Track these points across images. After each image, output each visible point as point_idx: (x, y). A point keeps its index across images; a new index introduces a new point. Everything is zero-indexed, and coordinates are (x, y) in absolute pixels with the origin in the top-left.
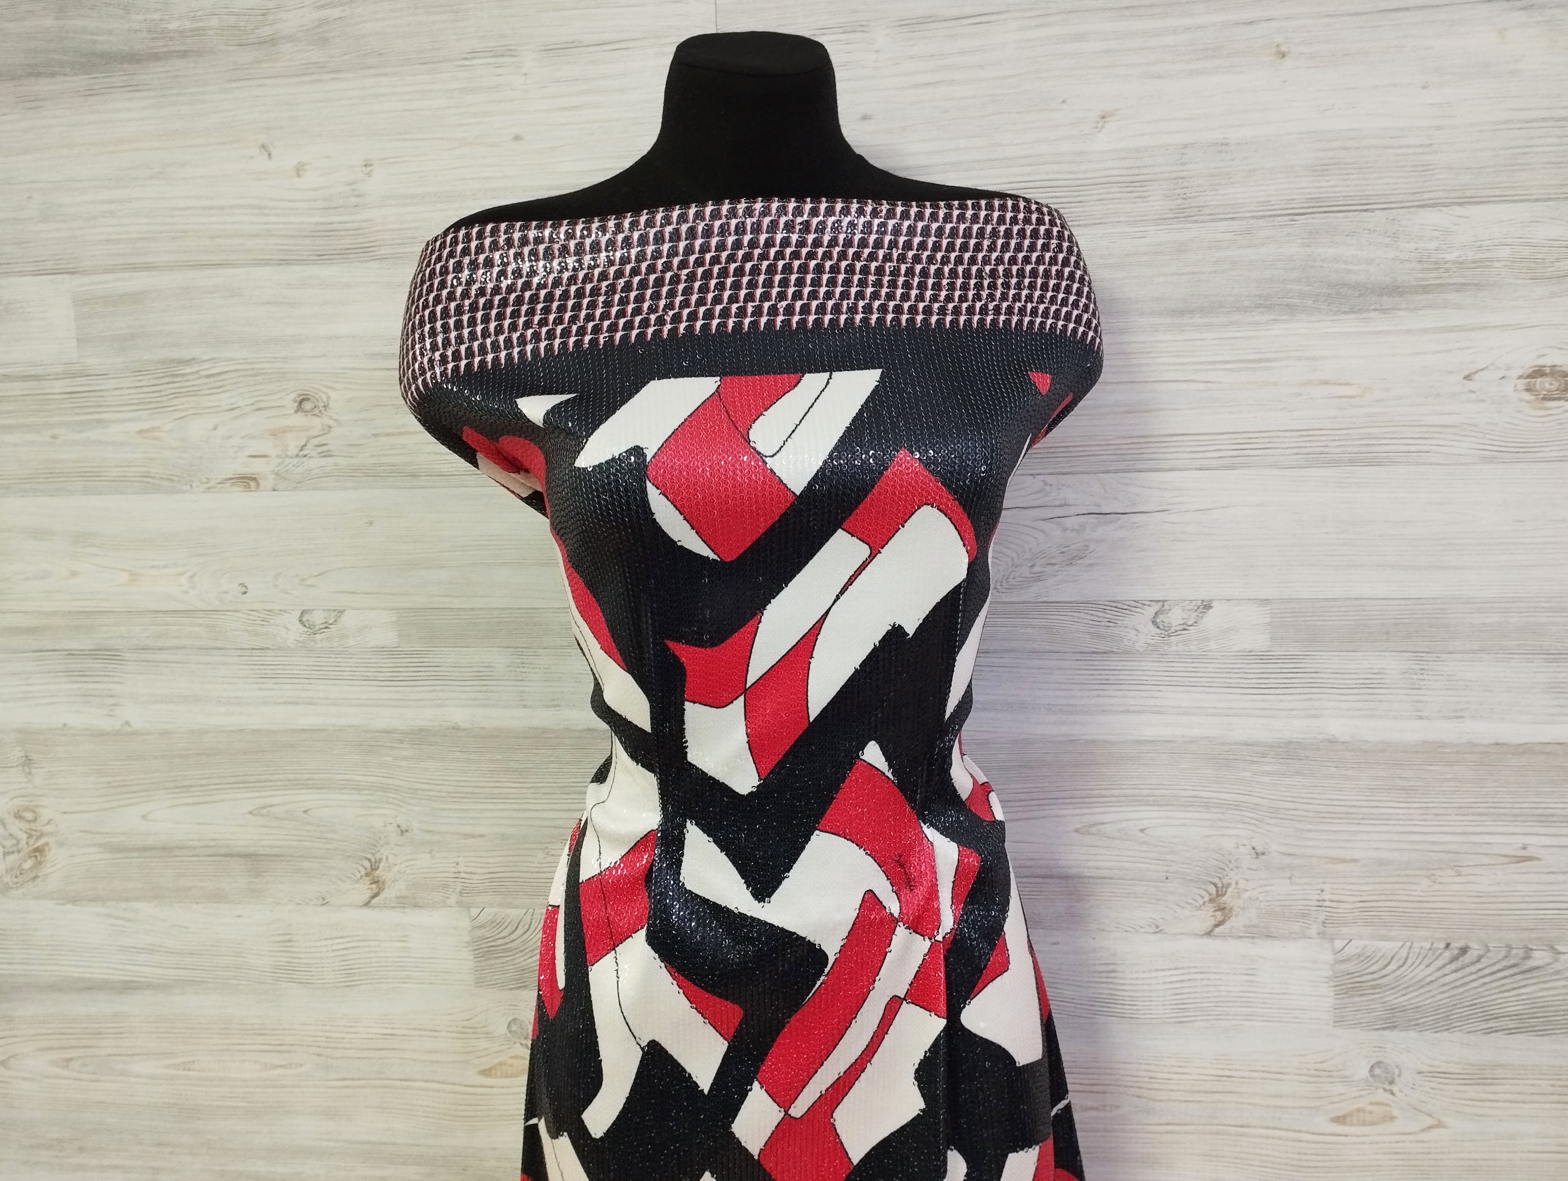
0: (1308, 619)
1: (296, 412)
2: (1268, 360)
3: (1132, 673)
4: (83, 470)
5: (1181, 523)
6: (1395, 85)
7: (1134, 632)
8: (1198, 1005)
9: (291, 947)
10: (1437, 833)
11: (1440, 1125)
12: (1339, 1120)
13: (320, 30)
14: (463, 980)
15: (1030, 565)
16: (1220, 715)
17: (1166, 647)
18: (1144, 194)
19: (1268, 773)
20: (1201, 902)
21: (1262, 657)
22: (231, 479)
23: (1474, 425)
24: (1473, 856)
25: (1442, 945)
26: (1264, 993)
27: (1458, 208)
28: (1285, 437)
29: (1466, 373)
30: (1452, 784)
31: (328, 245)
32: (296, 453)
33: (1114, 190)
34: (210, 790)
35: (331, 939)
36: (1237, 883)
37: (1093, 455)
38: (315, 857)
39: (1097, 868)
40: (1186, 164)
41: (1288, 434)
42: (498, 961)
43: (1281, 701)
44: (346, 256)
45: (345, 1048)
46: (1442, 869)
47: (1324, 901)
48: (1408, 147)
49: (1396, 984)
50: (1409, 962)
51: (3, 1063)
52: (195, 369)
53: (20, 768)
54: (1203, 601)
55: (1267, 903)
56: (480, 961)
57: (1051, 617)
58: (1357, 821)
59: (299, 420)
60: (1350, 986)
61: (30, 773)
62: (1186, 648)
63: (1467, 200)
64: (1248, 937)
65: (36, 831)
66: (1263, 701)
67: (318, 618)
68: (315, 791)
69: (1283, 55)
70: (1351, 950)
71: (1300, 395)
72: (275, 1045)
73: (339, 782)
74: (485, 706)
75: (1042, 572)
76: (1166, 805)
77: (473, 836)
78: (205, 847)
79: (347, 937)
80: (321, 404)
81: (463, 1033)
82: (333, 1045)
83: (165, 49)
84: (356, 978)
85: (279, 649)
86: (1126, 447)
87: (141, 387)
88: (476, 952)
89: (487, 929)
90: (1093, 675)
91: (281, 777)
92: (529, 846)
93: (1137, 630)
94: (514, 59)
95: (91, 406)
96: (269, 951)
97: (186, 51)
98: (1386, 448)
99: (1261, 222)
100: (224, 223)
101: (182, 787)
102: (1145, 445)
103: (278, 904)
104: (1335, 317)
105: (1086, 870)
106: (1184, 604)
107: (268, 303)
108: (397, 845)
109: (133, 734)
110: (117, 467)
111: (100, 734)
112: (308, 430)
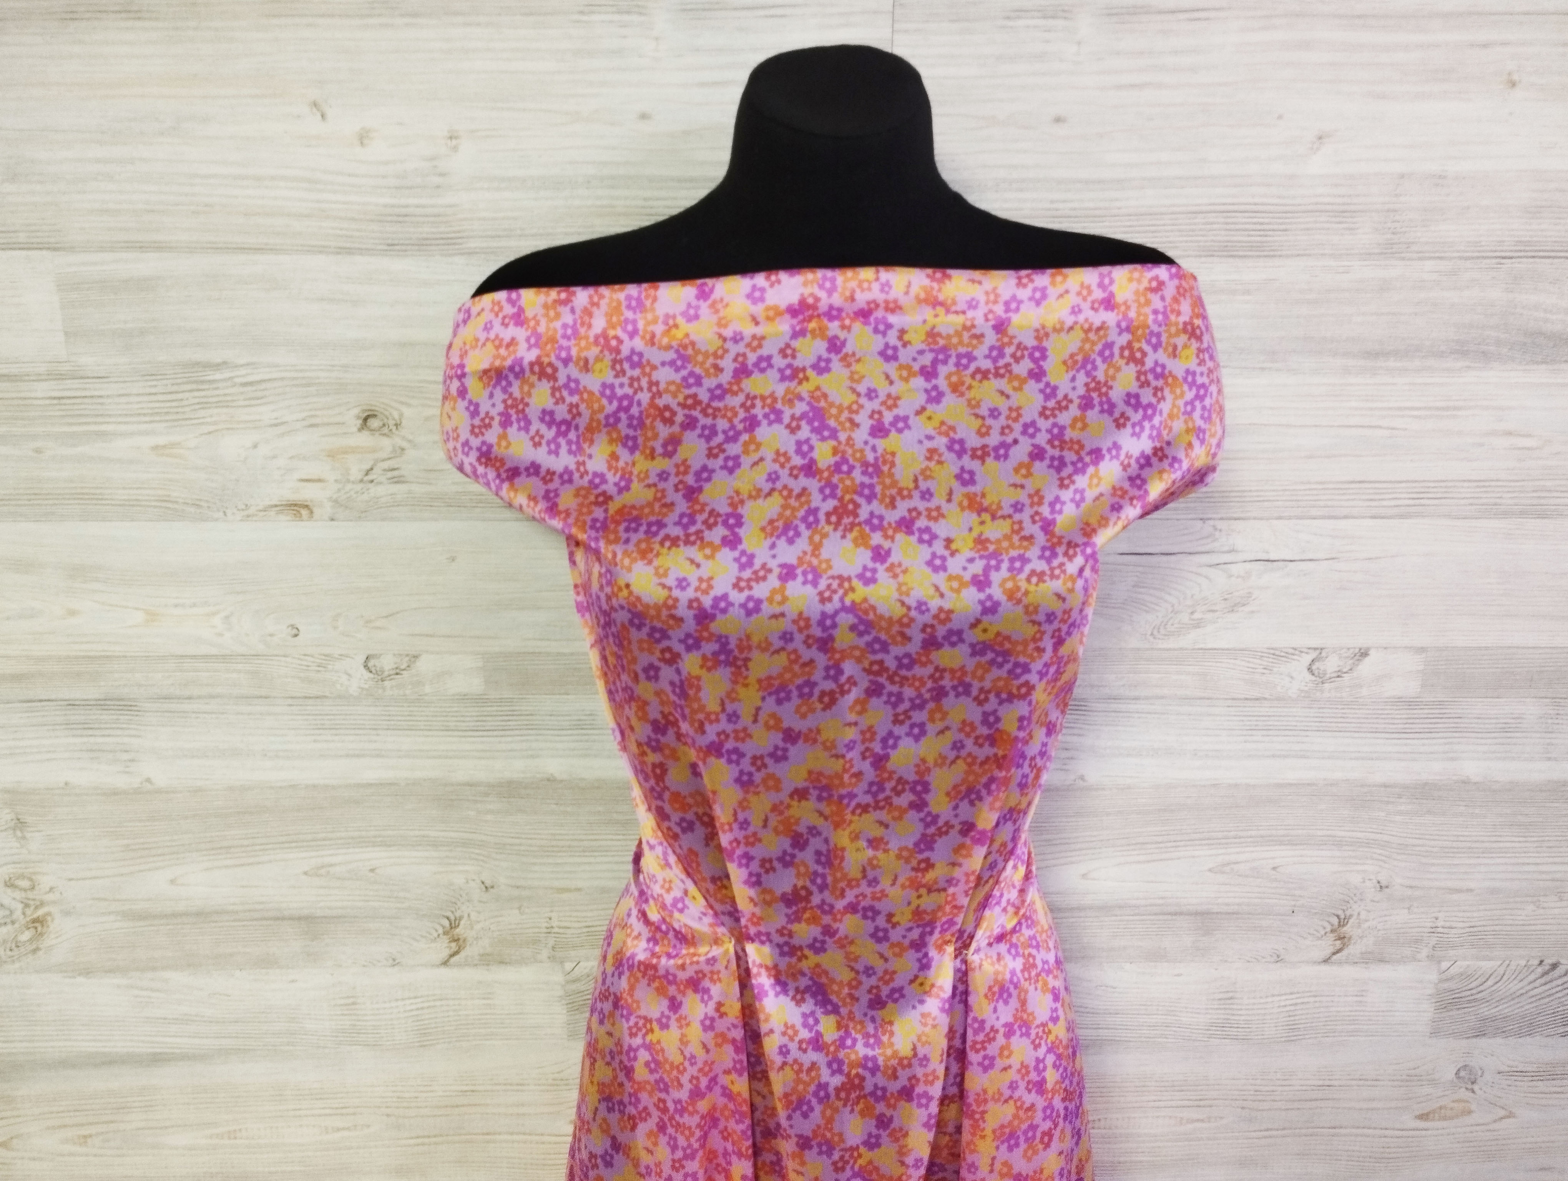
0: (1460, 666)
1: (360, 430)
2: (1456, 408)
3: (1282, 718)
4: (79, 491)
5: (1349, 571)
7: (1287, 678)
8: (1310, 1025)
9: (355, 1009)
10: (1547, 864)
11: (1511, 1115)
12: (1423, 1117)
14: (554, 1035)
15: (1190, 611)
16: (1363, 759)
17: (1319, 694)
18: (1352, 226)
19: (1400, 813)
20: (1323, 933)
21: (1411, 703)
22: (276, 506)
25: (1537, 962)
26: (1370, 1011)
28: (1462, 487)
31: (401, 232)
32: (359, 477)
34: (253, 851)
35: (403, 1000)
36: (1359, 914)
37: (1268, 501)
38: (385, 918)
39: (1227, 905)
40: (1401, 195)
41: (1465, 484)
43: (1424, 745)
45: (419, 1107)
46: (1546, 895)
47: (1437, 927)
49: (1491, 997)
50: (1506, 978)
51: (3, 1145)
52: (227, 375)
53: (10, 832)
54: (1360, 649)
55: (1384, 932)
56: (574, 1015)
57: (1207, 663)
58: (1476, 855)
59: (364, 439)
60: (1449, 1001)
61: (24, 838)
62: (1339, 695)
64: (1362, 962)
65: (34, 900)
67: (387, 663)
68: (383, 849)
69: (1514, 84)
70: (1454, 971)
71: (1481, 445)
72: (337, 1108)
73: (413, 839)
74: (587, 757)
75: (1202, 619)
76: (1300, 844)
77: (568, 891)
78: (249, 911)
79: (421, 997)
80: (391, 422)
81: (554, 1085)
82: (405, 1104)
84: (432, 1038)
85: (340, 697)
86: (1301, 493)
87: (155, 394)
88: (570, 1006)
89: (584, 983)
90: (1242, 721)
91: (343, 834)
93: (1291, 677)
94: (643, 18)
96: (330, 1015)
98: (1557, 501)
99: (1469, 264)
100: (262, 198)
101: (220, 848)
102: (1320, 492)
103: (340, 966)
104: (1527, 367)
105: (1215, 906)
106: (1342, 652)
107: (322, 300)
108: (480, 902)
109: (157, 792)
110: (124, 488)
111: (115, 793)
112: (374, 451)
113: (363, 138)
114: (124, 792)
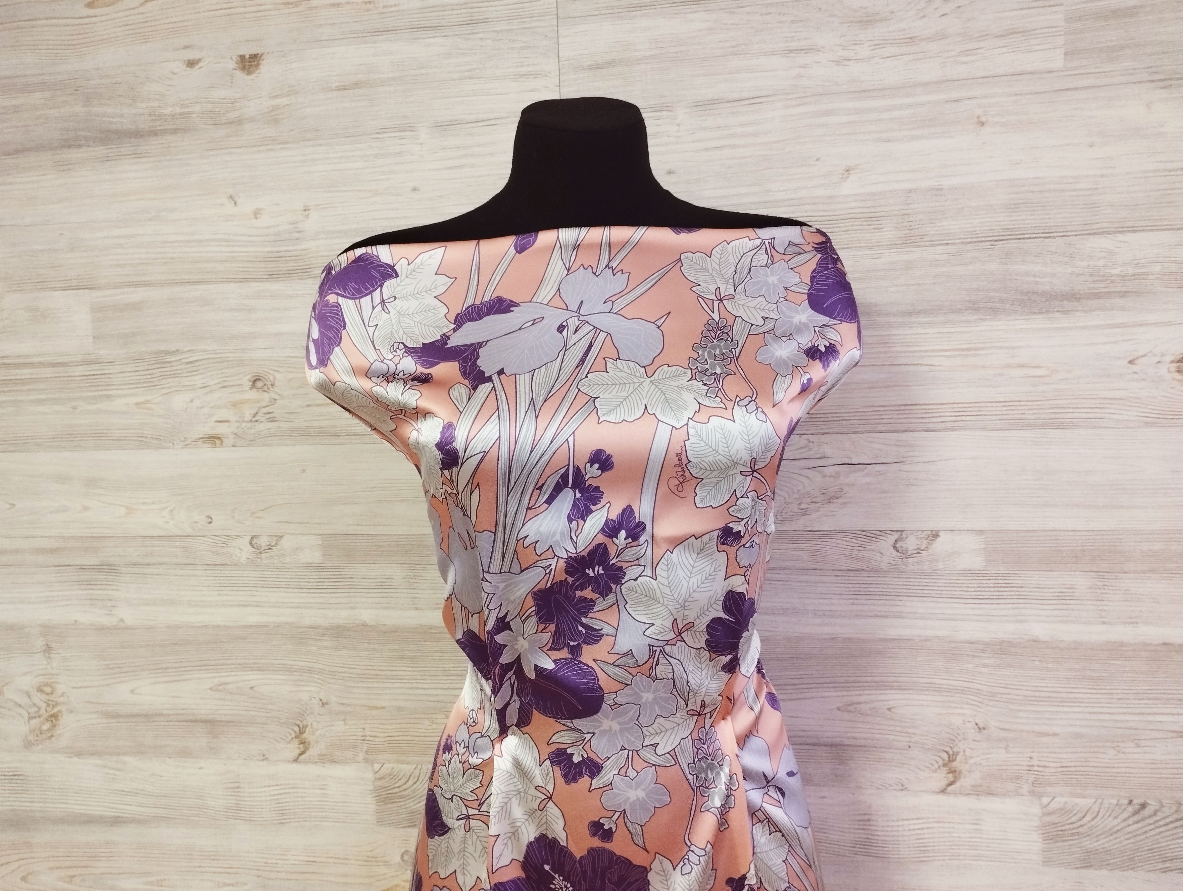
0: (1014, 545)
1: (251, 389)
2: (977, 349)
3: (879, 586)
4: (94, 432)
5: (914, 471)
6: (1068, 145)
7: (878, 554)
8: (936, 848)
9: (239, 792)
10: (1120, 713)
13: (273, 113)
14: (367, 820)
15: (798, 502)
16: (947, 619)
17: (904, 567)
18: (880, 226)
19: (986, 665)
20: (936, 766)
21: (978, 575)
22: (202, 438)
23: (1138, 398)
24: (1148, 732)
25: (1126, 802)
26: (987, 839)
27: (1119, 235)
28: (992, 407)
29: (1130, 359)
30: (1131, 675)
31: (277, 267)
32: (250, 419)
33: (857, 223)
34: (180, 671)
35: (269, 786)
36: (964, 751)
37: (845, 420)
38: (258, 724)
39: (855, 738)
40: (911, 204)
41: (994, 404)
42: (395, 805)
43: (995, 609)
44: (290, 275)
45: (279, 872)
46: (1124, 742)
47: (1033, 766)
48: (1080, 190)
49: (1091, 832)
50: (1101, 815)
51: (23, 879)
52: (178, 358)
53: (42, 653)
54: (932, 531)
55: (987, 768)
56: (381, 805)
57: (815, 542)
58: (1056, 704)
59: (253, 395)
60: (1055, 833)
61: (50, 658)
62: (920, 568)
63: (1125, 229)
64: (974, 794)
65: (52, 701)
66: (981, 609)
67: (263, 541)
68: (259, 672)
69: (983, 124)
70: (1054, 805)
71: (1001, 375)
72: (225, 868)
73: (277, 666)
74: (387, 608)
75: (807, 508)
76: (908, 689)
77: (376, 708)
78: (176, 714)
79: (281, 785)
80: (269, 383)
81: (367, 861)
82: (270, 869)
83: (161, 128)
84: (288, 817)
85: (235, 565)
86: (869, 414)
87: (138, 371)
88: (378, 798)
89: (387, 780)
90: (848, 587)
91: (234, 661)
92: (418, 716)
93: (881, 553)
94: (413, 133)
95: (101, 386)
96: (223, 795)
97: (177, 129)
98: (1071, 415)
99: (969, 247)
100: (201, 252)
101: (160, 669)
102: (884, 413)
103: (230, 758)
104: (1028, 317)
105: (846, 740)
106: (918, 534)
107: (232, 310)
108: (319, 714)
109: (127, 628)
110: (119, 429)
111: (102, 629)
112: (259, 402)
113: (257, 214)
114: (108, 628)
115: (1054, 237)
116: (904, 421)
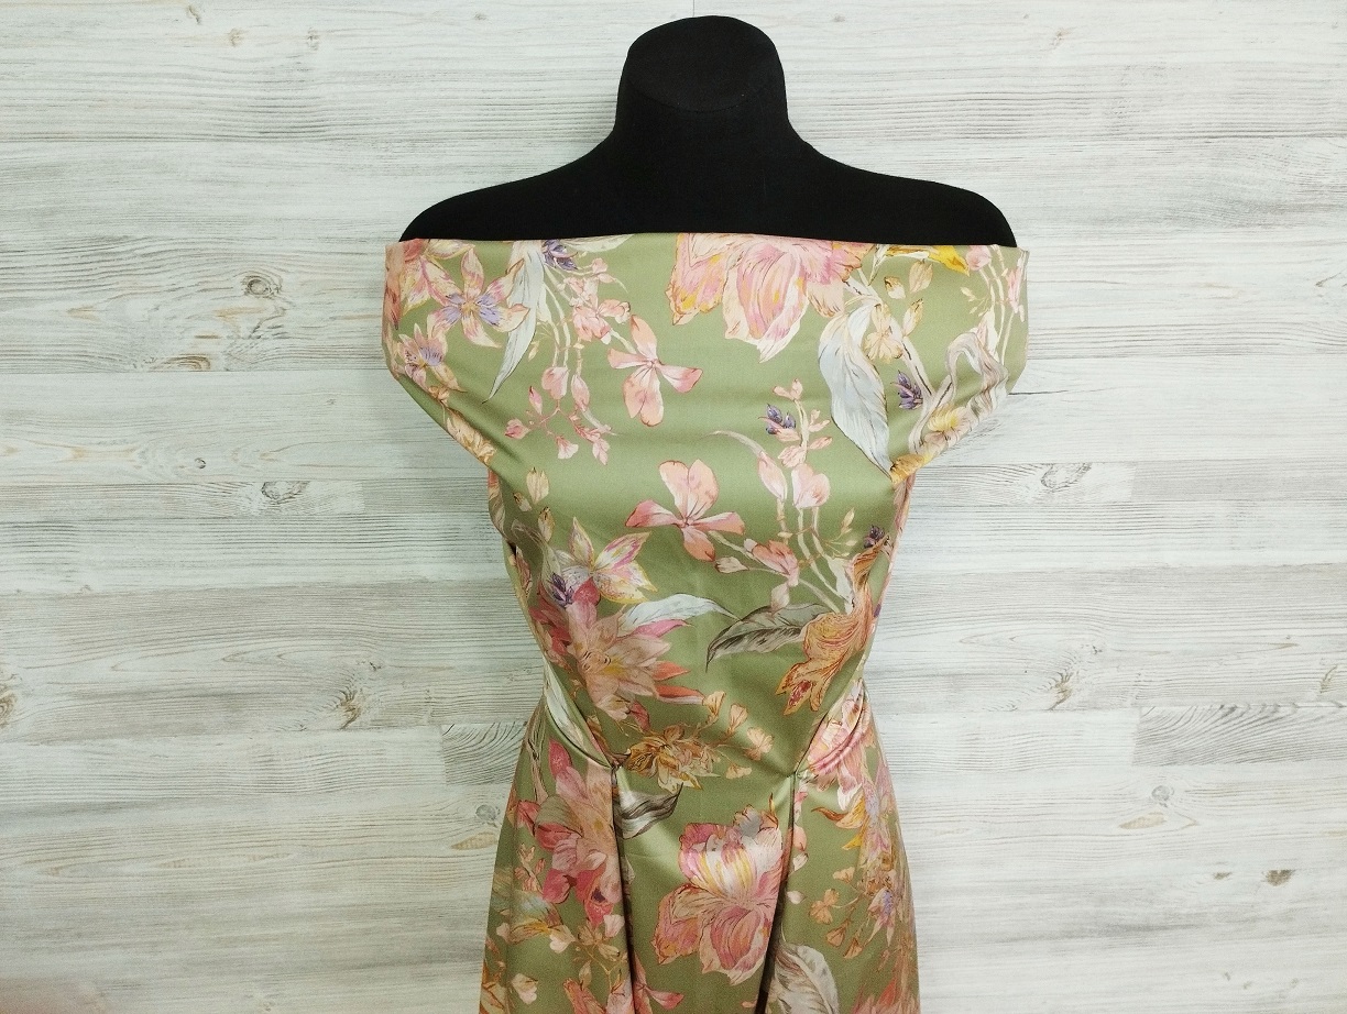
0: (1163, 476)
1: (246, 294)
2: (1167, 265)
3: (1020, 520)
4: (8, 349)
5: (1077, 401)
6: (1311, 24)
7: (1024, 489)
9: (273, 765)
10: (1229, 630)
11: (1195, 823)
12: (1126, 825)
14: (435, 780)
16: (1083, 551)
17: (1049, 500)
18: (1086, 111)
19: (1113, 593)
20: (1049, 687)
21: (1125, 506)
22: (178, 359)
23: (1318, 323)
24: (1252, 645)
25: (1218, 706)
26: (1085, 746)
27: (1340, 139)
29: (1319, 280)
30: (1247, 595)
31: (272, 122)
32: (249, 334)
33: (1061, 105)
34: (178, 642)
35: (310, 757)
36: (1078, 672)
38: (292, 693)
39: (974, 667)
40: (1126, 84)
41: (1172, 328)
42: (468, 763)
43: (1132, 539)
44: (293, 135)
45: (328, 838)
46: (1227, 655)
47: (1140, 681)
49: (1182, 734)
50: (1193, 719)
54: (1084, 463)
55: (1097, 685)
56: (451, 765)
57: (959, 478)
58: (1173, 625)
59: (250, 302)
60: (1147, 738)
62: (1066, 501)
64: (1081, 709)
66: (1119, 539)
67: (281, 489)
68: (287, 639)
70: (1153, 714)
71: (1188, 295)
72: (262, 841)
73: (311, 630)
74: (452, 562)
76: (1033, 619)
77: (442, 669)
78: (179, 690)
79: (327, 753)
80: (273, 287)
81: (437, 819)
82: (316, 837)
84: (339, 785)
85: (244, 517)
86: (1039, 337)
88: (447, 758)
89: (458, 739)
90: (987, 523)
91: (252, 628)
92: (494, 674)
93: (1028, 487)
96: (253, 770)
98: (1247, 341)
100: (149, 93)
101: (151, 641)
102: (1056, 336)
103: (257, 732)
104: (1227, 230)
105: (965, 669)
106: (1069, 466)
107: (206, 181)
108: (370, 679)
109: (94, 596)
110: (47, 346)
111: (59, 598)
112: (260, 312)
113: (234, 38)
114: (67, 597)
115: (1272, 137)
116: (1076, 346)
